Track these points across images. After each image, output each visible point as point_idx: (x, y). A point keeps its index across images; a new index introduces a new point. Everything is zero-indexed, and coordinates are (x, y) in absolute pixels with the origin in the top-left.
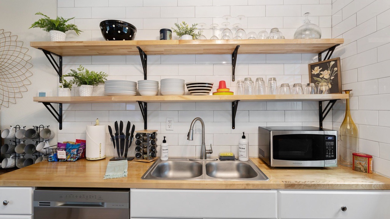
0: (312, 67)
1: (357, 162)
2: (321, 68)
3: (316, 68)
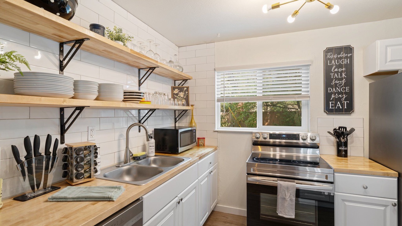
0: (173, 89)
1: (200, 142)
2: (179, 91)
3: (176, 90)
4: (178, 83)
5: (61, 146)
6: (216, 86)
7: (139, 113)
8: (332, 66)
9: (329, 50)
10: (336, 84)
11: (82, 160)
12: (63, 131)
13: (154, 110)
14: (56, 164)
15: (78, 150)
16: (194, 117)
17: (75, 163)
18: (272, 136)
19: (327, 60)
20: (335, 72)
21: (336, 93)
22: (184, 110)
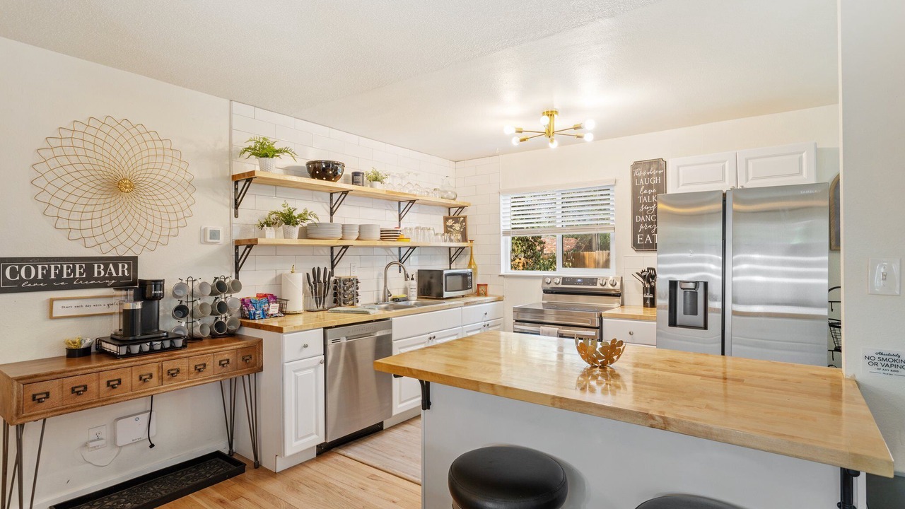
0: (446, 219)
1: (480, 289)
2: (454, 222)
3: (450, 221)
4: (453, 211)
5: (332, 279)
6: (501, 214)
7: (400, 251)
8: (640, 187)
9: (636, 165)
10: (645, 211)
11: (348, 289)
12: (333, 267)
13: (414, 248)
14: (330, 291)
15: (345, 281)
16: (474, 256)
17: (342, 292)
18: (565, 280)
19: (634, 178)
20: (644, 195)
21: (645, 222)
22: (460, 248)
